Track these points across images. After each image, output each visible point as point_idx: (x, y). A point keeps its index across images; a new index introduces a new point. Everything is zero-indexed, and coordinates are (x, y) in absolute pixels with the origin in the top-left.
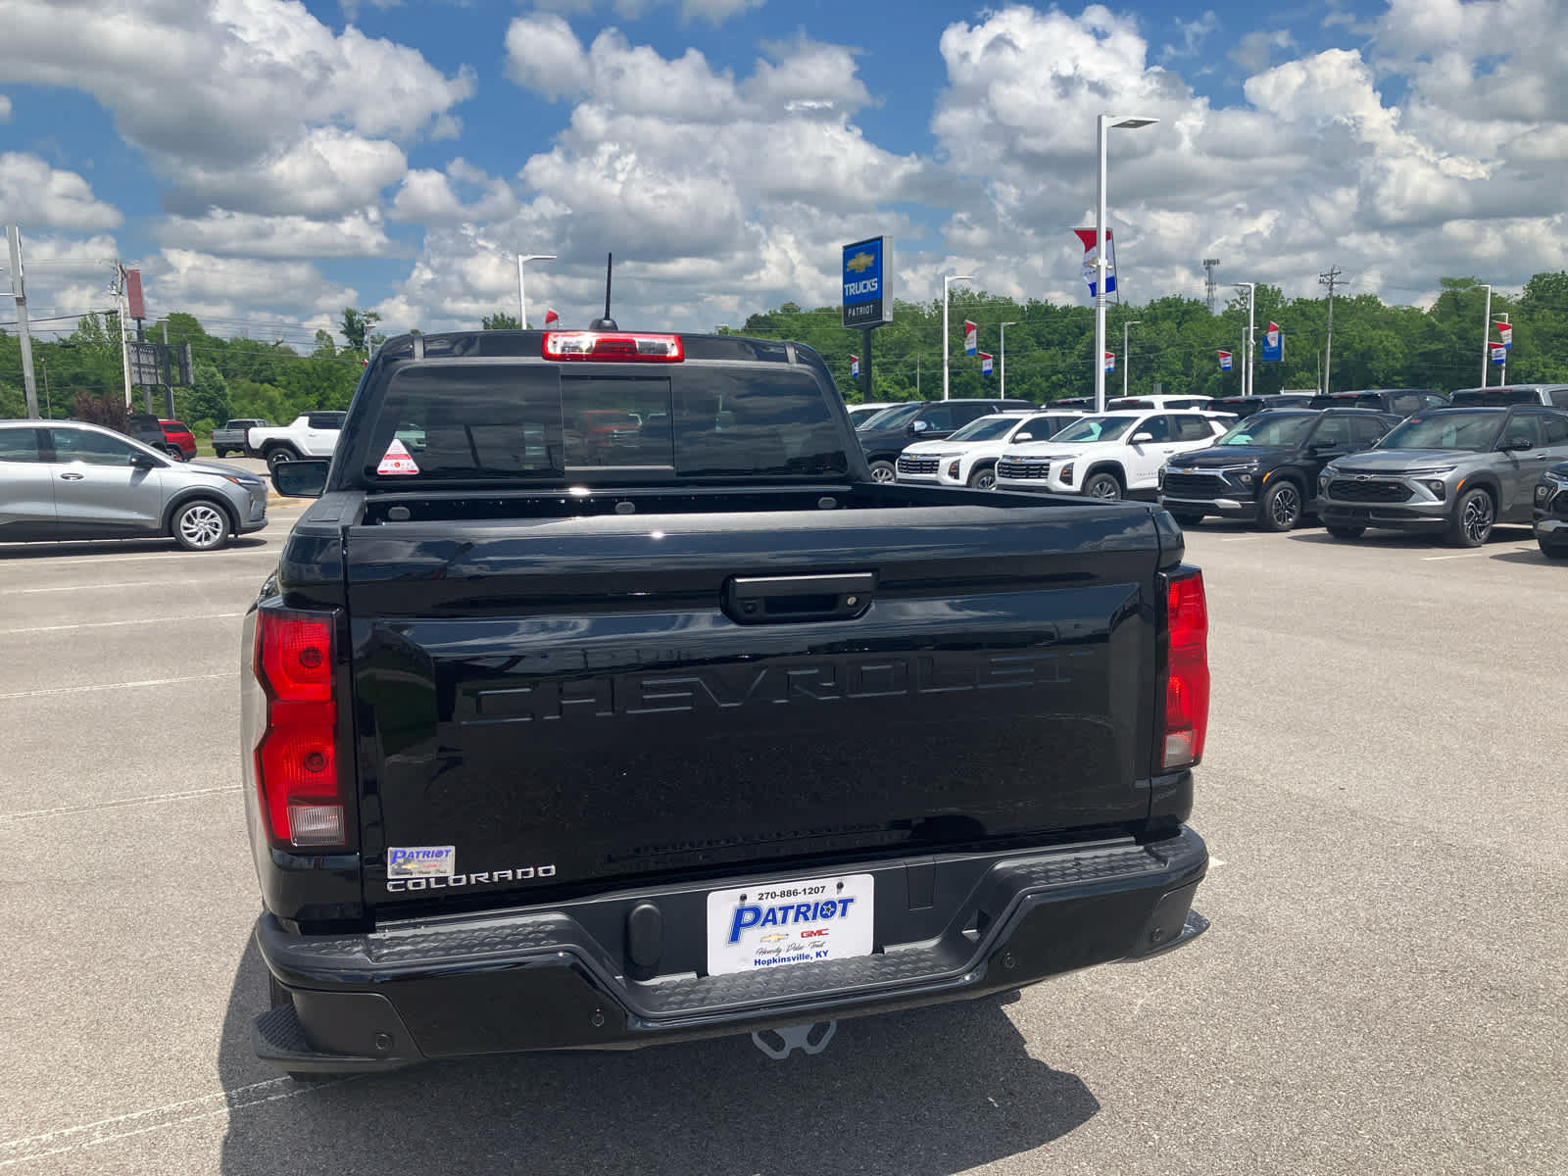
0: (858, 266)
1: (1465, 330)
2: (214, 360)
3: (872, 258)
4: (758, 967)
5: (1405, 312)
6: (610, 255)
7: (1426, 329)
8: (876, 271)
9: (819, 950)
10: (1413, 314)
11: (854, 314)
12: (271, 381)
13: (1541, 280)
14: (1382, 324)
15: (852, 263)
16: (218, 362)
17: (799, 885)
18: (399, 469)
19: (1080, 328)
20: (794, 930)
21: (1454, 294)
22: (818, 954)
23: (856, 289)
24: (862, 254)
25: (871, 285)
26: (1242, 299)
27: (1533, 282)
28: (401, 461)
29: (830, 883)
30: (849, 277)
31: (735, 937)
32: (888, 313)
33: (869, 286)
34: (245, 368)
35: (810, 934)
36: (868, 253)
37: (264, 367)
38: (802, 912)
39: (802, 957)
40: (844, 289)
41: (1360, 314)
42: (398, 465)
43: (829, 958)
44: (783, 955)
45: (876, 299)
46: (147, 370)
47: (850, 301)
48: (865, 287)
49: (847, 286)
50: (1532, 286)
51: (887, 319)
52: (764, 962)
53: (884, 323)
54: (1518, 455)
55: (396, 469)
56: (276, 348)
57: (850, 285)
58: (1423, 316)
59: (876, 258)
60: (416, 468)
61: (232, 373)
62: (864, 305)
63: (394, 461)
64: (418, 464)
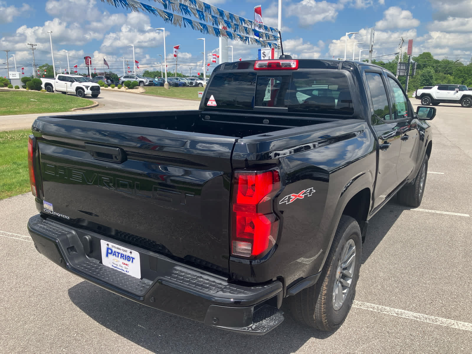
2: (433, 67)
9: (127, 270)
12: (451, 74)
16: (435, 68)
17: (121, 247)
20: (121, 261)
22: (126, 271)
29: (129, 250)
31: (107, 256)
34: (443, 70)
35: (124, 264)
37: (450, 69)
38: (122, 256)
39: (122, 270)
43: (128, 274)
44: (118, 267)
46: (402, 71)
52: (114, 267)
56: (456, 63)
61: (439, 71)
63: (211, 102)
64: (217, 103)
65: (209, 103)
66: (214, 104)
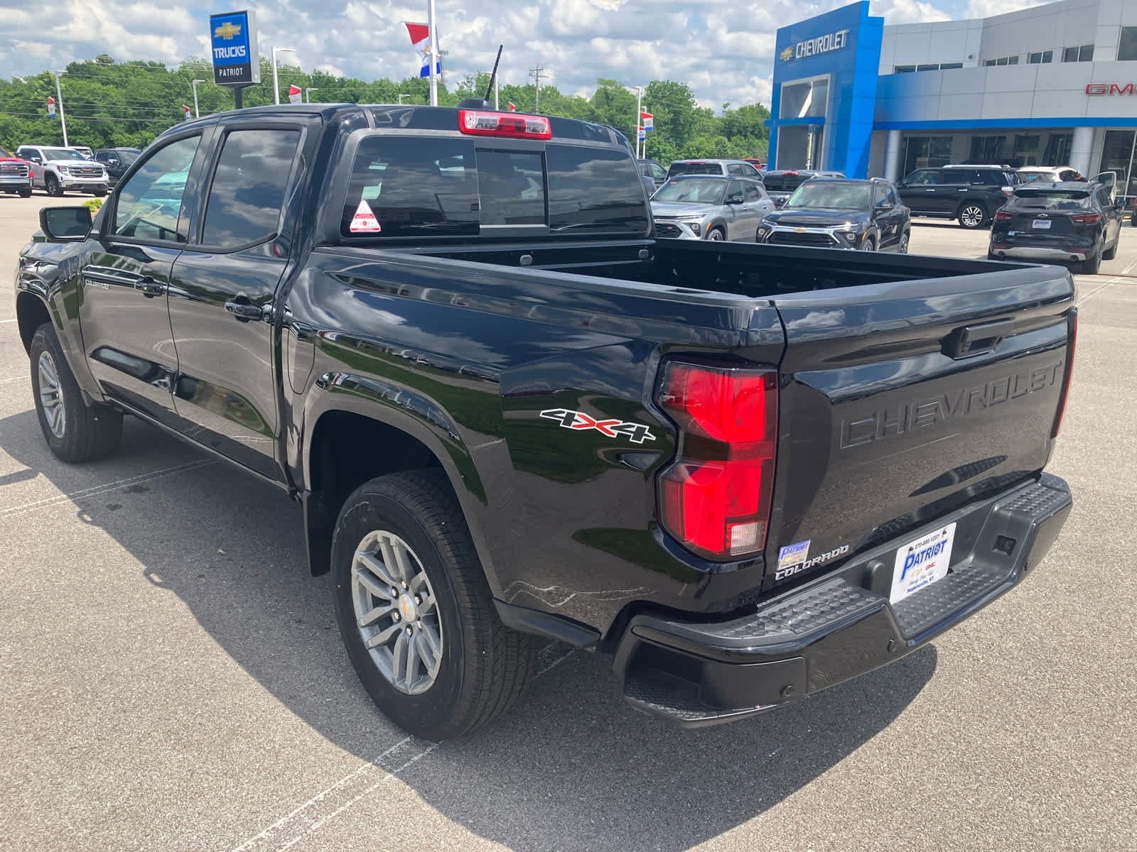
0: (226, 33)
1: (613, 116)
3: (239, 28)
4: (911, 593)
5: (576, 100)
6: (502, 46)
7: (588, 113)
8: (242, 39)
9: (931, 576)
10: (580, 102)
11: (225, 74)
13: (654, 85)
14: (562, 108)
15: (219, 31)
18: (366, 227)
19: (354, 96)
21: (605, 89)
22: (930, 579)
23: (223, 53)
24: (228, 24)
25: (240, 51)
26: (468, 82)
27: (650, 86)
28: (367, 220)
30: (218, 42)
31: (903, 576)
32: (256, 76)
33: (237, 51)
35: (929, 567)
36: (234, 23)
39: (925, 582)
40: (214, 53)
41: (549, 99)
42: (365, 223)
44: (918, 583)
45: (245, 63)
47: (220, 63)
48: (234, 52)
49: (215, 50)
50: (650, 89)
51: (255, 82)
52: (910, 590)
53: (254, 84)
54: (735, 207)
55: (362, 227)
57: (220, 49)
58: (587, 104)
59: (242, 28)
60: (378, 226)
62: (234, 67)
63: (362, 220)
64: (380, 223)
65: (356, 225)
66: (373, 225)
